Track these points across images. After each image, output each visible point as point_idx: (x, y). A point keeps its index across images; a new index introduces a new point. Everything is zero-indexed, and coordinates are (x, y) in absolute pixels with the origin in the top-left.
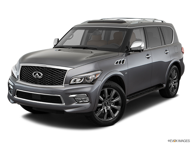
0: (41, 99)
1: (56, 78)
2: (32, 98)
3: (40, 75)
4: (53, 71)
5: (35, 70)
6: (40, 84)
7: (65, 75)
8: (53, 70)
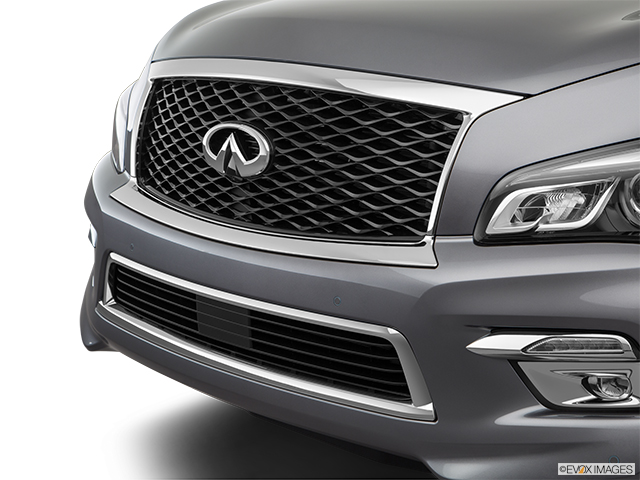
0: (255, 345)
1: (369, 180)
2: (195, 326)
3: (249, 148)
4: (347, 123)
5: (222, 111)
6: (255, 222)
7: (443, 159)
8: (347, 113)
